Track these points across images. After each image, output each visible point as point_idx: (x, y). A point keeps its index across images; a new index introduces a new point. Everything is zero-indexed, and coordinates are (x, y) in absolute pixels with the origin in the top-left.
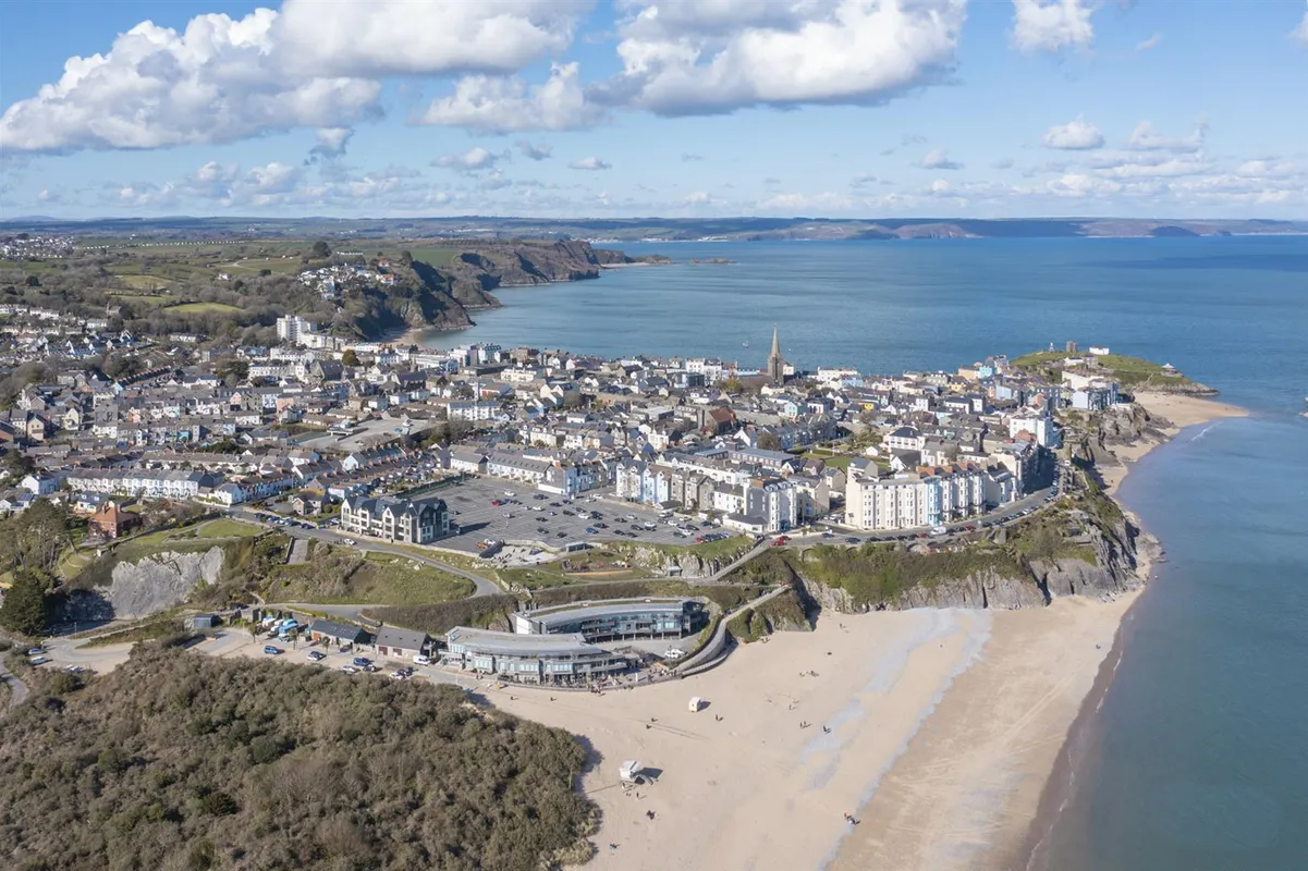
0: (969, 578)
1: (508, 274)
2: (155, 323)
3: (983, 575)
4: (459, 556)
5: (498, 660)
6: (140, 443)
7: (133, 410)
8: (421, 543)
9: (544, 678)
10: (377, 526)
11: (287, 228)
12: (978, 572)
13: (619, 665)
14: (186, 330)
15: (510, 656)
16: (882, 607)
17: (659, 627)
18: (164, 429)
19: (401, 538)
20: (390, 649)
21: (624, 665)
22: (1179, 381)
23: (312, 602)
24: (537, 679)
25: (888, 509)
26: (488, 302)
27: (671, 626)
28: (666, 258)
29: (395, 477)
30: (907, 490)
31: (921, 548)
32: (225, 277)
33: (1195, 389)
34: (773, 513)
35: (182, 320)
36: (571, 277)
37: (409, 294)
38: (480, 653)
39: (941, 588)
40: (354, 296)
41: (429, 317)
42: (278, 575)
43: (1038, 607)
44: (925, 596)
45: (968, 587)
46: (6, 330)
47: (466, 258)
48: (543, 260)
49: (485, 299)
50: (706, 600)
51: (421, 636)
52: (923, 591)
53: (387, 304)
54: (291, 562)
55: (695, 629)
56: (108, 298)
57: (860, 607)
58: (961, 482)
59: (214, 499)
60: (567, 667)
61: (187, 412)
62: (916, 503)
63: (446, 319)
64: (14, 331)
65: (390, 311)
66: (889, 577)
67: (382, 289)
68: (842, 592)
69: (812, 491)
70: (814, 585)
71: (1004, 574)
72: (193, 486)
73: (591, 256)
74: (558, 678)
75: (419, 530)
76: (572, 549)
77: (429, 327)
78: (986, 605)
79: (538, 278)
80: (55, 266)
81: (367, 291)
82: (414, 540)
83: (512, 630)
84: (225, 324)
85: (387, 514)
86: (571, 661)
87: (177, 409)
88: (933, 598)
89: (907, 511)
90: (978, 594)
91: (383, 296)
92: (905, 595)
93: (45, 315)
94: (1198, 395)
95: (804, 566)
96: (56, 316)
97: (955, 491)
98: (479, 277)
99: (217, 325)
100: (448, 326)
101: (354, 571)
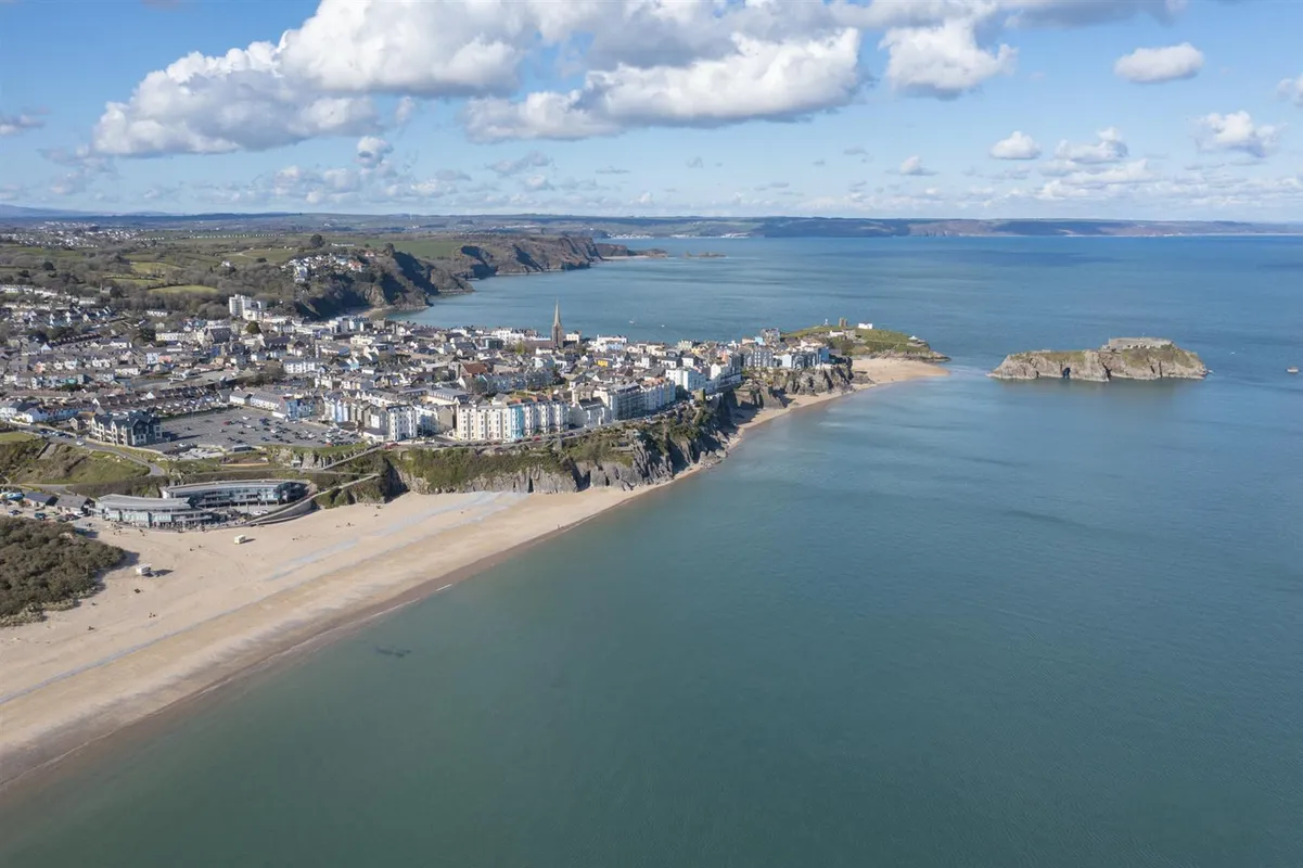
0: (520, 472)
1: (504, 264)
2: (134, 300)
3: (531, 470)
4: (150, 453)
5: (124, 513)
6: (35, 386)
7: (39, 364)
8: (135, 446)
9: (151, 524)
10: (110, 435)
11: (360, 224)
12: (528, 469)
13: (206, 517)
14: (161, 307)
15: (131, 510)
16: (452, 491)
17: (263, 498)
18: (56, 377)
19: (122, 443)
20: (63, 508)
21: (210, 517)
22: (916, 350)
23: (43, 483)
24: (147, 525)
25: (480, 426)
26: (462, 288)
27: (271, 497)
28: (664, 252)
29: (173, 407)
30: (495, 413)
31: (489, 452)
32: (228, 264)
33: (929, 356)
34: (393, 428)
35: (158, 299)
36: (563, 268)
37: (373, 279)
38: (112, 509)
39: (498, 479)
40: (321, 281)
41: (390, 299)
42: (25, 467)
43: (570, 493)
44: (484, 484)
45: (518, 478)
46: (7, 306)
47: (465, 250)
48: (538, 252)
49: (459, 285)
50: (308, 482)
51: (84, 499)
52: (483, 480)
53: (353, 287)
54: (41, 458)
55: (292, 499)
56: (104, 280)
57: (434, 490)
58: (543, 408)
59: (21, 420)
60: (167, 518)
61: (83, 365)
62: (501, 422)
63: (405, 300)
64: (14, 307)
65: (355, 293)
66: (459, 471)
67: (349, 275)
68: (422, 480)
69: (435, 413)
70: (406, 475)
71: (548, 470)
72: (13, 411)
73: (592, 249)
74: (162, 525)
75: (133, 437)
76: (236, 450)
77: (389, 307)
78: (531, 490)
79: (531, 268)
80: (84, 254)
81: (335, 277)
82: (130, 444)
83: (161, 496)
84: (193, 302)
85: (113, 426)
86: (171, 513)
87: (75, 363)
88: (490, 486)
89: (494, 428)
90: (525, 482)
91: (350, 281)
92: (469, 482)
93: (46, 294)
94: (932, 361)
95: (401, 462)
96: (54, 295)
97: (536, 415)
98: (472, 267)
99: (187, 303)
100: (408, 306)
101: (76, 463)
